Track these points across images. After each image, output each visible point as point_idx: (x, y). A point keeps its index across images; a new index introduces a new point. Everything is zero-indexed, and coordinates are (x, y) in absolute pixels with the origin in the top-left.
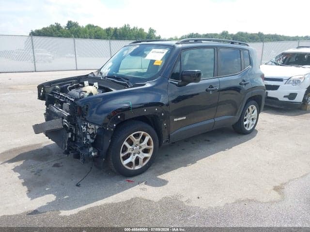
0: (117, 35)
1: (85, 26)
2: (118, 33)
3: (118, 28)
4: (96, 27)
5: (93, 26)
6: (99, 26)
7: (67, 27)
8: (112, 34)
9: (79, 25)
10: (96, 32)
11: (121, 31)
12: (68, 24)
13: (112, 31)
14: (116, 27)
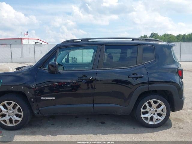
0: (185, 39)
1: (162, 35)
2: (186, 38)
3: (186, 35)
4: (170, 35)
5: (168, 35)
6: (172, 34)
7: (150, 36)
8: (181, 39)
9: (158, 34)
10: (169, 38)
11: (188, 36)
12: (151, 35)
13: (181, 37)
14: (184, 34)
